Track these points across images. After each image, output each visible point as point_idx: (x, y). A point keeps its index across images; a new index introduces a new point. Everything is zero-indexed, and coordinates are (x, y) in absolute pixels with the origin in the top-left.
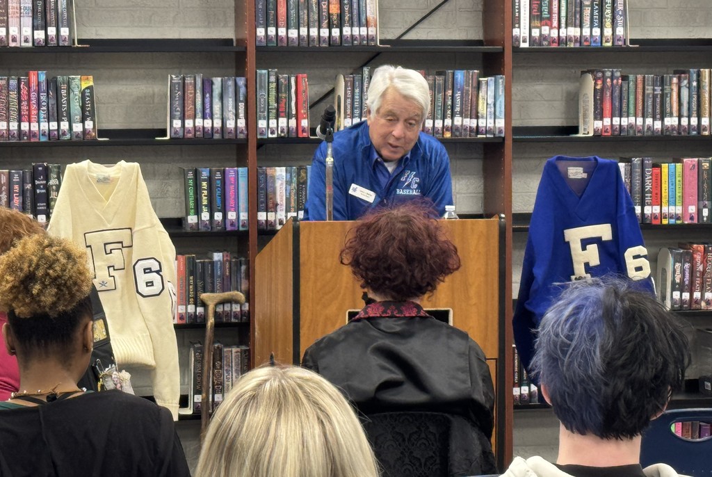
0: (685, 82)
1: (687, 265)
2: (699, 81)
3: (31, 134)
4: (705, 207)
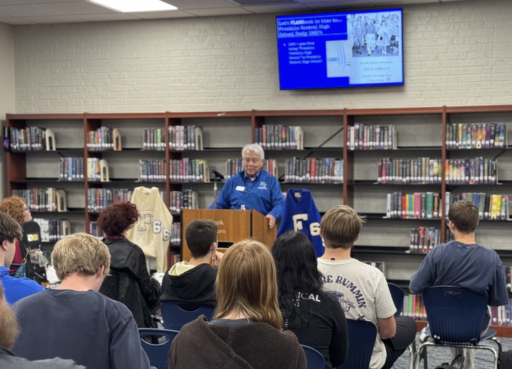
0: (416, 163)
1: (416, 235)
2: (421, 162)
3: (183, 180)
4: (423, 212)
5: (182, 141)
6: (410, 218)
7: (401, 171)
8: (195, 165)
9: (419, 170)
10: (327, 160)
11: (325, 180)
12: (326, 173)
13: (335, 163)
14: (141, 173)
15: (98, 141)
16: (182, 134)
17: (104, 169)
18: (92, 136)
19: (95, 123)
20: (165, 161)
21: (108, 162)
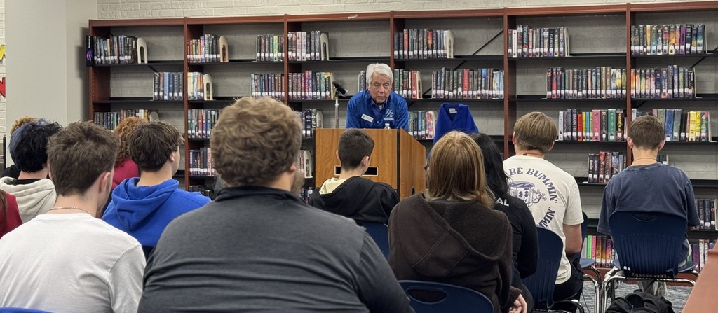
0: (594, 73)
1: (596, 162)
2: (600, 72)
3: (305, 97)
4: (604, 133)
5: (304, 50)
6: (588, 140)
7: (575, 83)
8: (320, 78)
9: (599, 81)
10: (484, 71)
11: (482, 95)
12: (483, 86)
13: (493, 74)
14: (254, 90)
15: (201, 51)
16: (304, 41)
17: (208, 84)
18: (194, 46)
19: (196, 29)
20: (283, 75)
21: (212, 77)
